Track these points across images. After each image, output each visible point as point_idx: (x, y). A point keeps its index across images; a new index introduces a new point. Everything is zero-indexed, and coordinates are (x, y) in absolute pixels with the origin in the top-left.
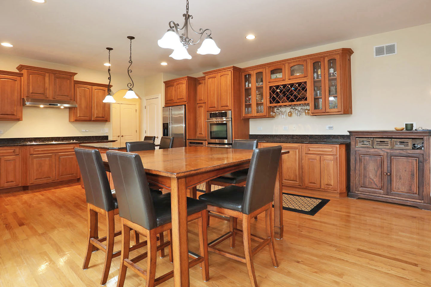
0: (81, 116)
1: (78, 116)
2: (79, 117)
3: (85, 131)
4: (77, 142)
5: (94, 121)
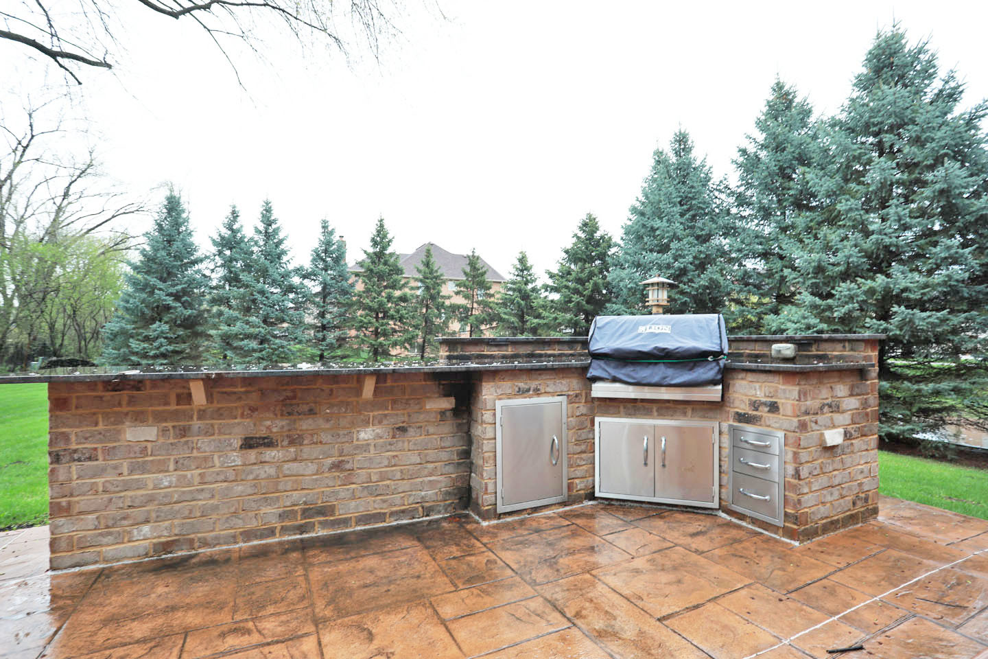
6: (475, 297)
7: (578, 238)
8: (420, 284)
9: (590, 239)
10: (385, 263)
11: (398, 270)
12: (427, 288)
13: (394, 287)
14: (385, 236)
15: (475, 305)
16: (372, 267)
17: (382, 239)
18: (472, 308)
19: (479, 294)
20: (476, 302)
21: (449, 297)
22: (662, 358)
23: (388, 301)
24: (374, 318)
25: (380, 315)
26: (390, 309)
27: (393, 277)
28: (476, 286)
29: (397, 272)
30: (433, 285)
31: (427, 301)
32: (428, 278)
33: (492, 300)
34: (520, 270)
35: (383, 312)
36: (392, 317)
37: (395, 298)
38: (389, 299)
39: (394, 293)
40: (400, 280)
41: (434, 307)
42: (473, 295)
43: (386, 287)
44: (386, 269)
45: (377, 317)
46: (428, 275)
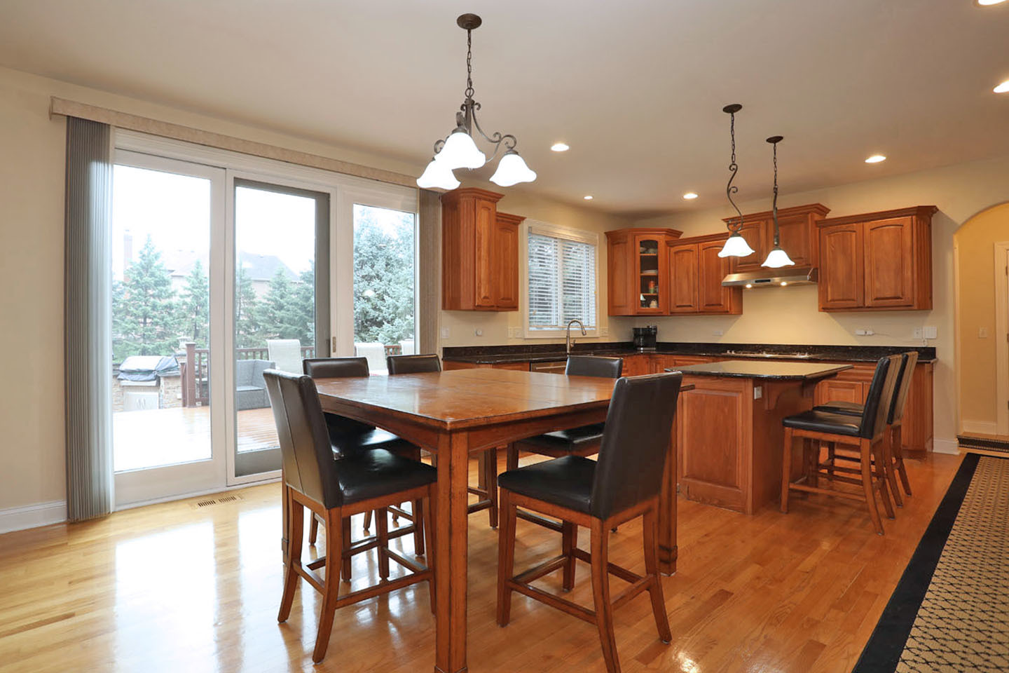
0: (836, 298)
1: (829, 298)
2: (831, 301)
3: (864, 333)
4: (811, 356)
5: (871, 309)
12: (196, 297)
13: (159, 296)
14: (153, 249)
15: (241, 312)
17: (149, 252)
18: (239, 315)
19: (244, 303)
20: (243, 309)
23: (153, 309)
24: (142, 323)
25: (148, 320)
26: (155, 317)
27: (159, 288)
28: (243, 295)
29: (164, 283)
30: (200, 294)
31: (197, 307)
32: (197, 288)
33: (255, 308)
34: (278, 283)
35: (150, 318)
36: (157, 324)
37: (160, 306)
38: (154, 307)
39: (158, 301)
40: (166, 290)
41: (203, 314)
42: (240, 303)
43: (153, 296)
44: (151, 280)
45: (145, 323)
46: (197, 285)
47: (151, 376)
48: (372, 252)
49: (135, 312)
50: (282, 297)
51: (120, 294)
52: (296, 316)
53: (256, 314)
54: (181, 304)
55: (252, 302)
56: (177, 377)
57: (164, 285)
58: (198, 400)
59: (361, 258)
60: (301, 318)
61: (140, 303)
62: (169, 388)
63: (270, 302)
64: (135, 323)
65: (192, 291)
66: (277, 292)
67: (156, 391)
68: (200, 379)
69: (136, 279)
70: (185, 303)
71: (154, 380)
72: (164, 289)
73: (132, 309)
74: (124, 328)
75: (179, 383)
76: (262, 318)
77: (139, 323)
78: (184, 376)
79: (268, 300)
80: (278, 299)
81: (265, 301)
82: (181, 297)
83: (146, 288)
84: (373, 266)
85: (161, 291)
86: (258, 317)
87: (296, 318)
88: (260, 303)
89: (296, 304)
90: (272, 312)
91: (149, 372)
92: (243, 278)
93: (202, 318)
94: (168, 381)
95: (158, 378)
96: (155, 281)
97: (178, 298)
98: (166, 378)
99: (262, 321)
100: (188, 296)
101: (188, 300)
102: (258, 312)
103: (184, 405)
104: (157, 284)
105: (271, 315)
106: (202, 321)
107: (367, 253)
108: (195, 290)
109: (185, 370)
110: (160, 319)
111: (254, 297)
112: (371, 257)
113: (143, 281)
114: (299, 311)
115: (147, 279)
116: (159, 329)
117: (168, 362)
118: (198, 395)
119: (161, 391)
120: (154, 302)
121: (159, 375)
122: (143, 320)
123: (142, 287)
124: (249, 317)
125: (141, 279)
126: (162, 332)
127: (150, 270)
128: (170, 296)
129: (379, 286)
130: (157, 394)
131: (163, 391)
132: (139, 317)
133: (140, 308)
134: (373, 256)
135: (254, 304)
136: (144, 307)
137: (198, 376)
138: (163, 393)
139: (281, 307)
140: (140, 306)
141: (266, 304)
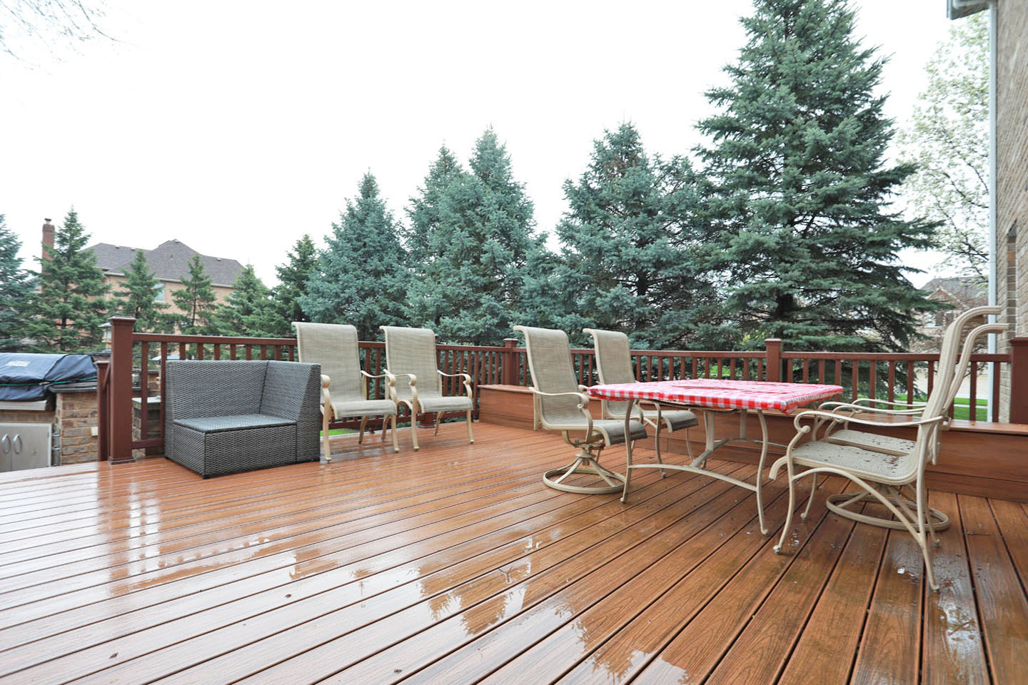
6: (198, 308)
7: (294, 258)
8: (128, 290)
9: (303, 261)
10: (76, 264)
11: (94, 273)
12: (136, 296)
13: (85, 291)
14: (78, 232)
15: (197, 317)
16: (55, 268)
17: (73, 236)
18: (194, 319)
19: (200, 305)
20: (198, 313)
21: (166, 307)
22: (7, 383)
23: (75, 308)
24: (59, 325)
25: (68, 322)
26: (78, 317)
27: (85, 281)
28: (199, 296)
29: (93, 274)
30: (143, 292)
31: (137, 309)
32: (138, 285)
33: (215, 312)
34: (245, 284)
35: (71, 319)
36: (80, 326)
37: (86, 304)
38: (77, 305)
39: (85, 298)
40: (95, 285)
41: (145, 317)
42: (195, 306)
43: (74, 291)
44: (75, 271)
45: (64, 325)
46: (139, 281)
47: (35, 392)
48: (379, 242)
49: (48, 309)
50: (250, 300)
51: (29, 287)
52: (273, 320)
53: (216, 319)
54: (116, 303)
55: (210, 305)
56: (90, 394)
57: (93, 278)
58: (137, 446)
59: (366, 249)
60: (279, 323)
61: (57, 299)
62: (72, 416)
63: (234, 306)
64: (48, 324)
65: (131, 288)
66: (243, 294)
67: (46, 421)
68: (144, 400)
69: (53, 268)
70: (121, 303)
71: (42, 399)
72: (93, 282)
73: (45, 306)
74: (31, 330)
75: (95, 405)
76: (224, 324)
77: (57, 324)
78: (104, 392)
79: (233, 303)
80: (245, 301)
81: (228, 304)
82: (116, 294)
83: (66, 280)
84: (381, 260)
85: (88, 285)
86: (218, 323)
87: (273, 323)
88: (221, 305)
89: (272, 306)
90: (237, 317)
91: (32, 383)
92: (200, 276)
93: (144, 322)
94: (69, 401)
95: (50, 397)
96: (80, 273)
97: (112, 295)
98: (66, 395)
99: (224, 327)
100: (126, 294)
101: (126, 299)
102: (219, 317)
103: (103, 457)
104: (81, 276)
105: (235, 321)
106: (144, 326)
107: (374, 242)
108: (135, 287)
109: (108, 381)
110: (85, 320)
111: (213, 300)
112: (379, 248)
113: (62, 271)
114: (276, 315)
115: (67, 268)
116: (83, 333)
117: (75, 366)
118: (136, 433)
119: (57, 422)
120: (76, 298)
121: (52, 390)
122: (61, 322)
123: (60, 280)
124: (206, 323)
125: (60, 268)
126: (89, 338)
127: (72, 258)
128: (101, 292)
129: (392, 283)
130: (49, 426)
131: (60, 423)
132: (55, 316)
133: (57, 305)
134: (380, 246)
135: (213, 307)
136: (62, 304)
137: (138, 394)
138: (59, 426)
139: (248, 312)
140: (57, 303)
141: (229, 307)
